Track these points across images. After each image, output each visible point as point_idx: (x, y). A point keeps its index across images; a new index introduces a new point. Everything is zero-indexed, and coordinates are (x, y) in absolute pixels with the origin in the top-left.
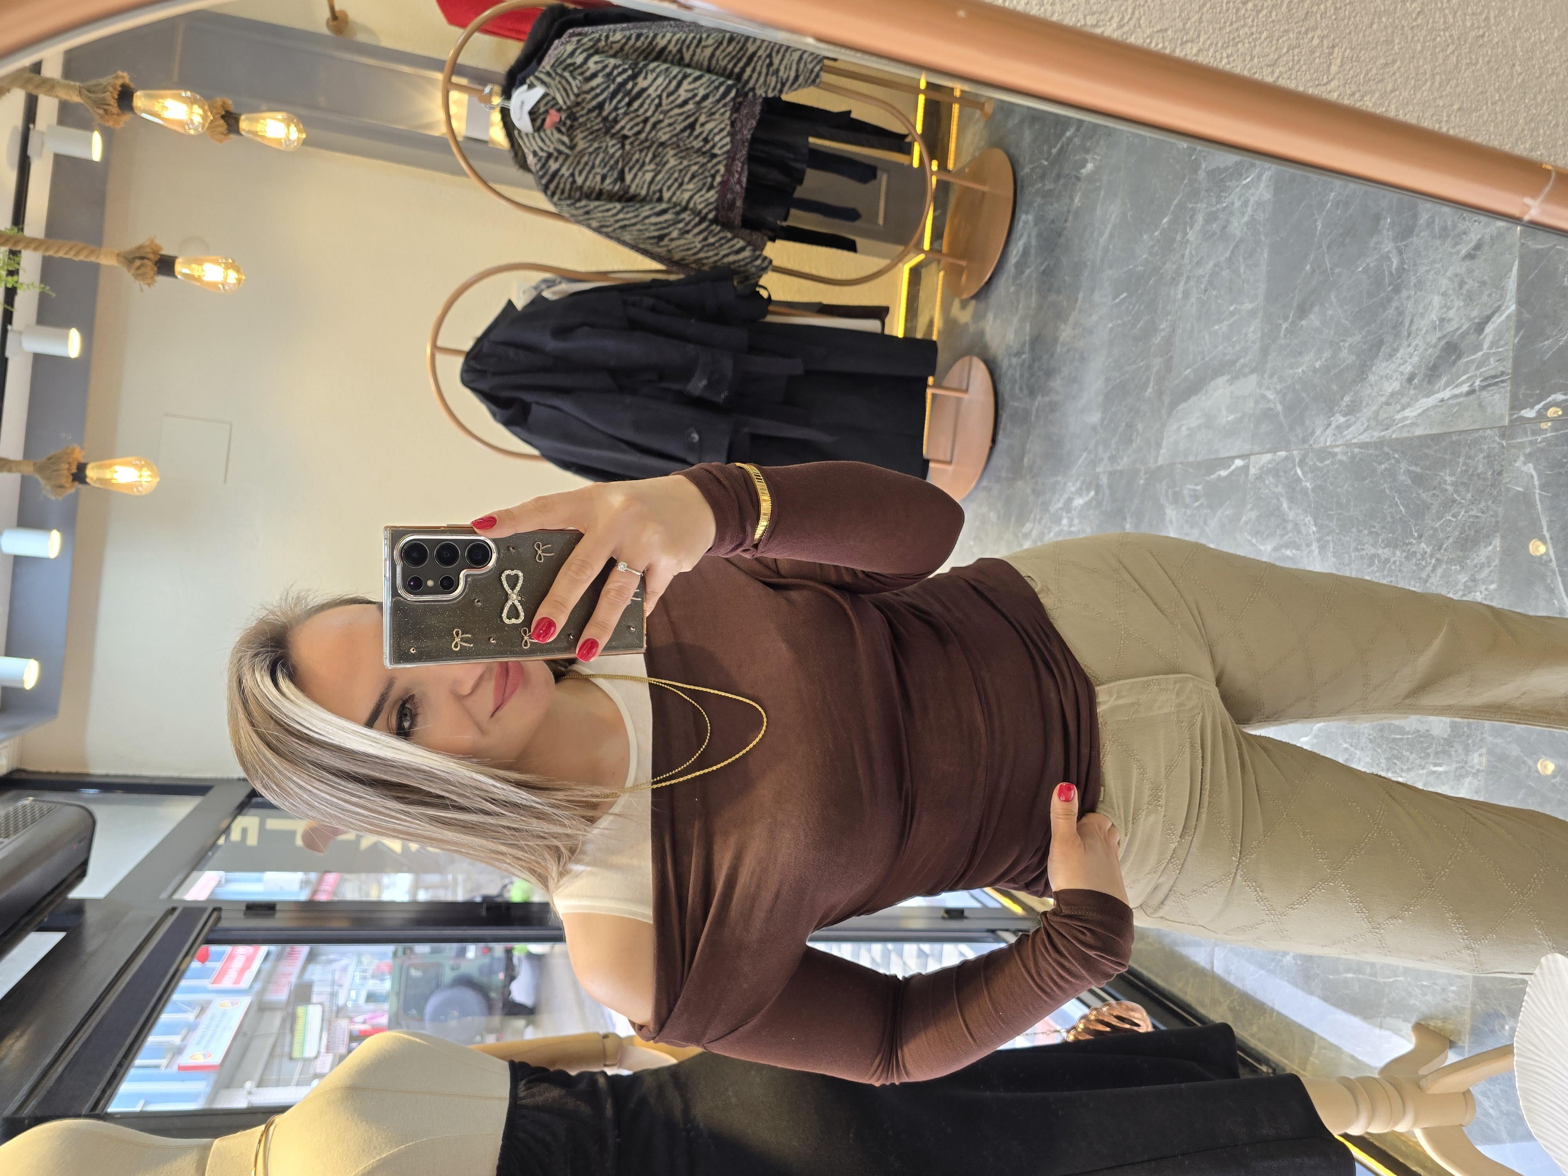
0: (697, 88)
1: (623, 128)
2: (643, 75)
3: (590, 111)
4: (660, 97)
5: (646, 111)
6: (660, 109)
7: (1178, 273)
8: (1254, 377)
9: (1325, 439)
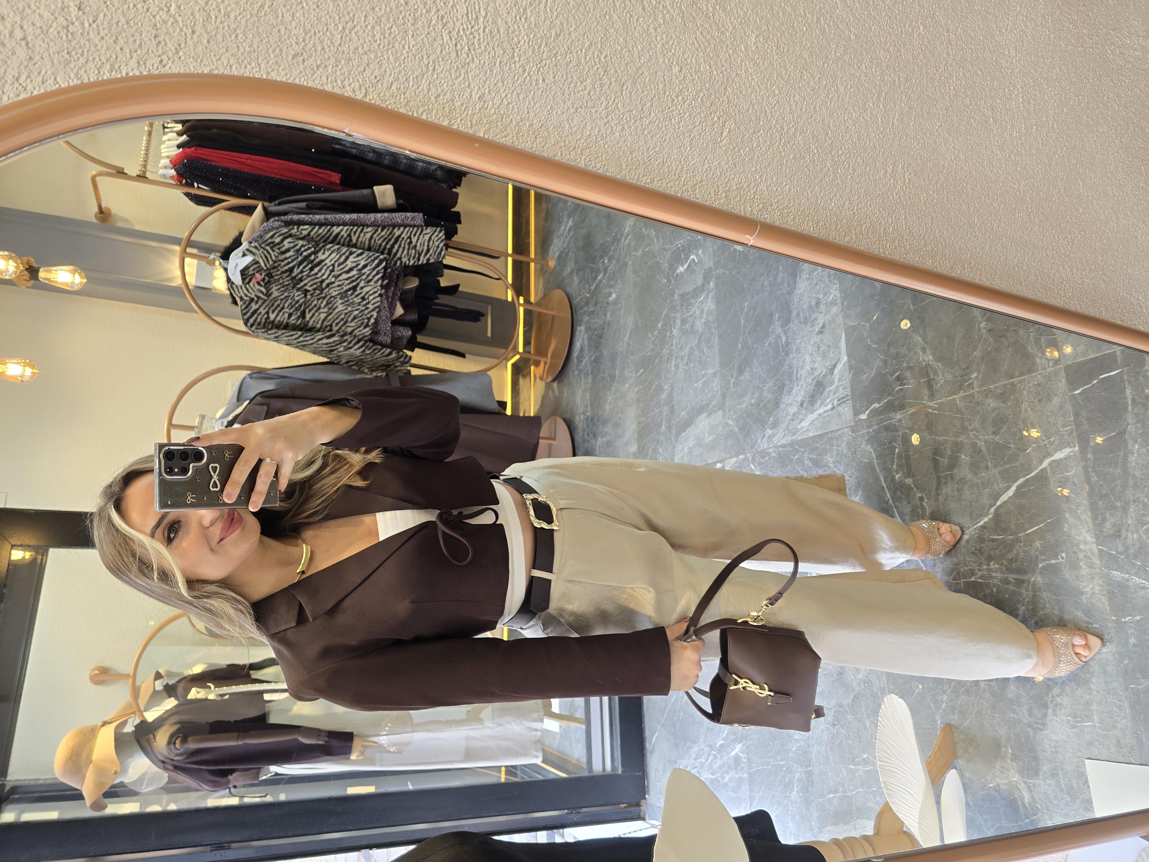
0: (360, 261)
1: (305, 285)
2: (322, 251)
3: (283, 272)
4: (333, 266)
5: (323, 275)
6: (333, 274)
7: (671, 355)
8: (720, 413)
9: (763, 445)
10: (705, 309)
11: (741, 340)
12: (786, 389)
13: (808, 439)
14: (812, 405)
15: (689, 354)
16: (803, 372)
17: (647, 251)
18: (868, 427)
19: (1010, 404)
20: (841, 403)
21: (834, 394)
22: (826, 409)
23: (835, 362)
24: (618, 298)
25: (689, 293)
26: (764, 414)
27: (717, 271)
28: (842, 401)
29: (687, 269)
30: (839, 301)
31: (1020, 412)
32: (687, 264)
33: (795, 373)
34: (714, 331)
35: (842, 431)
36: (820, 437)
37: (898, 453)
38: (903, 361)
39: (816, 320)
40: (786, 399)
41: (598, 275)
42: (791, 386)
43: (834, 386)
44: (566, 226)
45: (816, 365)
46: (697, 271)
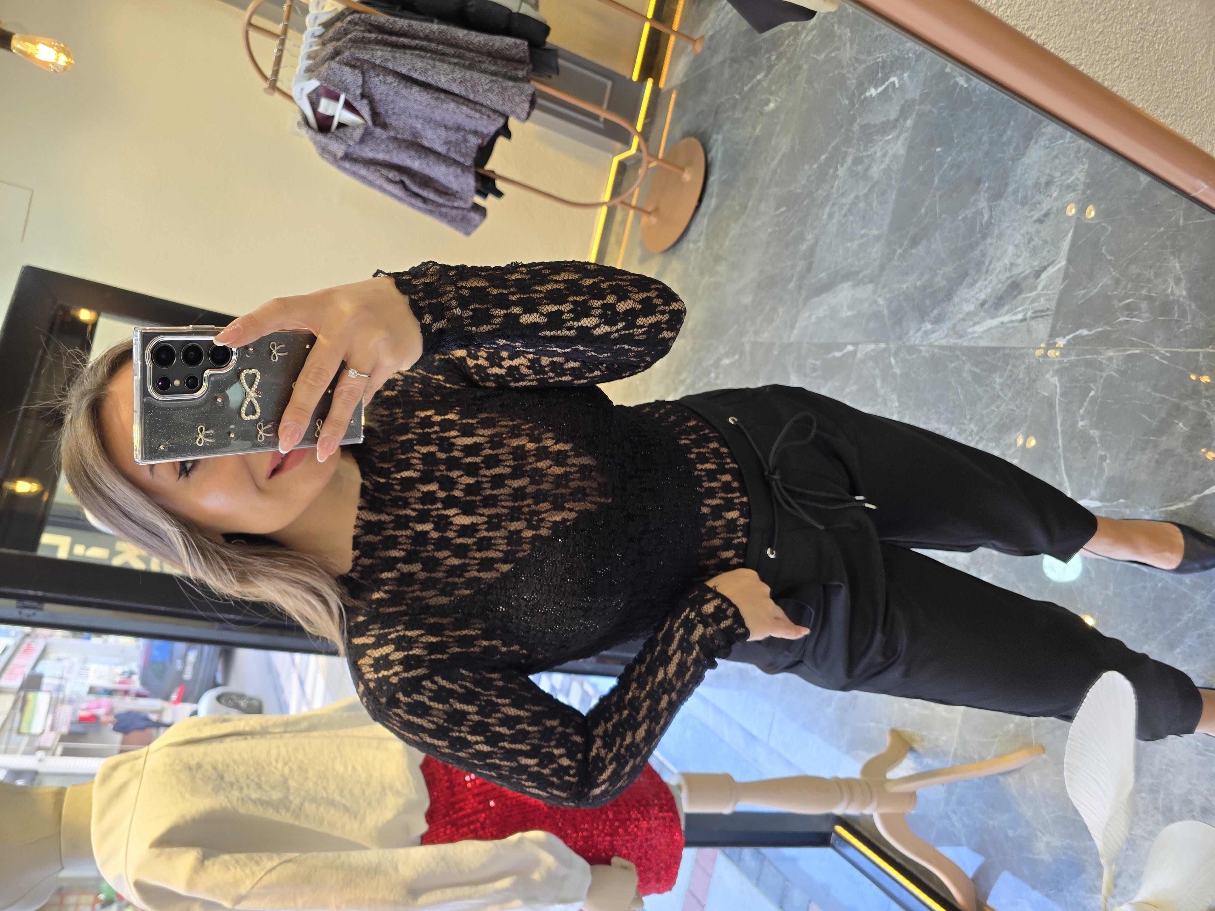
10: (891, 153)
11: (927, 203)
12: (968, 280)
13: (976, 348)
14: (996, 309)
15: (851, 204)
16: (999, 265)
18: (1062, 356)
20: (1037, 317)
21: (1031, 303)
22: (1015, 318)
23: (1046, 263)
24: (777, 109)
25: (875, 125)
26: (928, 302)
27: (922, 107)
28: (1040, 314)
29: (880, 94)
32: (883, 87)
33: (987, 264)
34: (894, 183)
35: (1026, 350)
36: (994, 350)
37: (1090, 397)
38: (1143, 287)
39: (1039, 203)
40: (964, 292)
41: (758, 73)
42: (976, 278)
43: (1034, 293)
45: (1020, 260)
46: (894, 101)
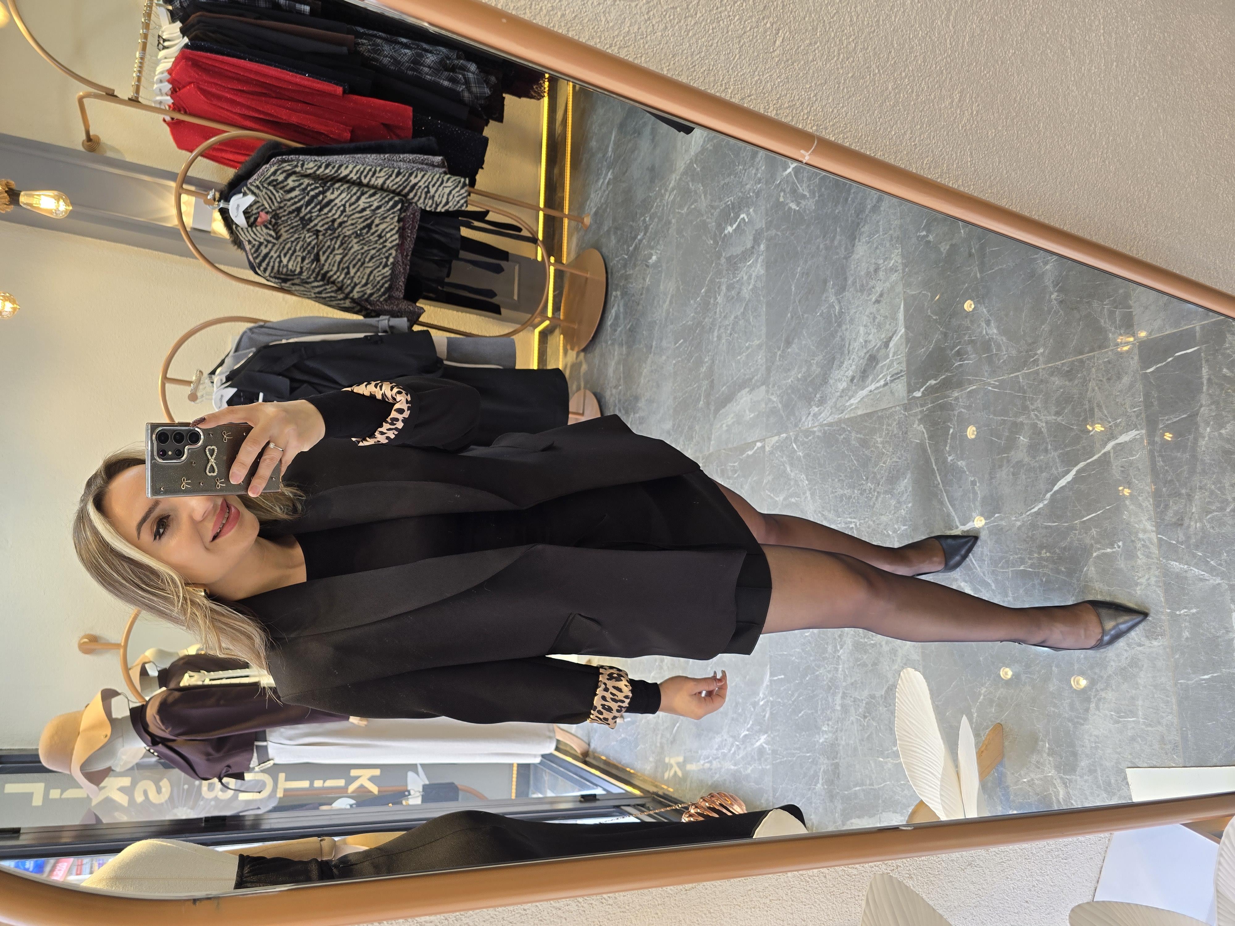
0: (373, 202)
1: (316, 225)
2: (331, 191)
3: (290, 213)
4: (344, 205)
5: (334, 215)
6: (344, 214)
7: (713, 324)
8: (763, 388)
9: (808, 423)
10: (754, 274)
11: (791, 309)
12: (836, 363)
13: (856, 417)
14: (863, 381)
15: (733, 324)
16: (856, 345)
17: (695, 209)
18: (922, 406)
19: (1076, 382)
20: (895, 379)
21: (888, 369)
22: (878, 385)
23: (891, 335)
24: (659, 260)
25: (737, 256)
26: (810, 389)
27: (769, 232)
28: (896, 377)
29: (735, 230)
30: (900, 267)
31: (1087, 392)
32: (737, 223)
33: (847, 346)
35: (893, 409)
36: (869, 415)
37: (952, 433)
38: (965, 334)
39: (873, 288)
40: (836, 374)
41: (638, 234)
42: (842, 360)
43: (888, 360)
44: (605, 179)
45: (871, 337)
46: (747, 233)
